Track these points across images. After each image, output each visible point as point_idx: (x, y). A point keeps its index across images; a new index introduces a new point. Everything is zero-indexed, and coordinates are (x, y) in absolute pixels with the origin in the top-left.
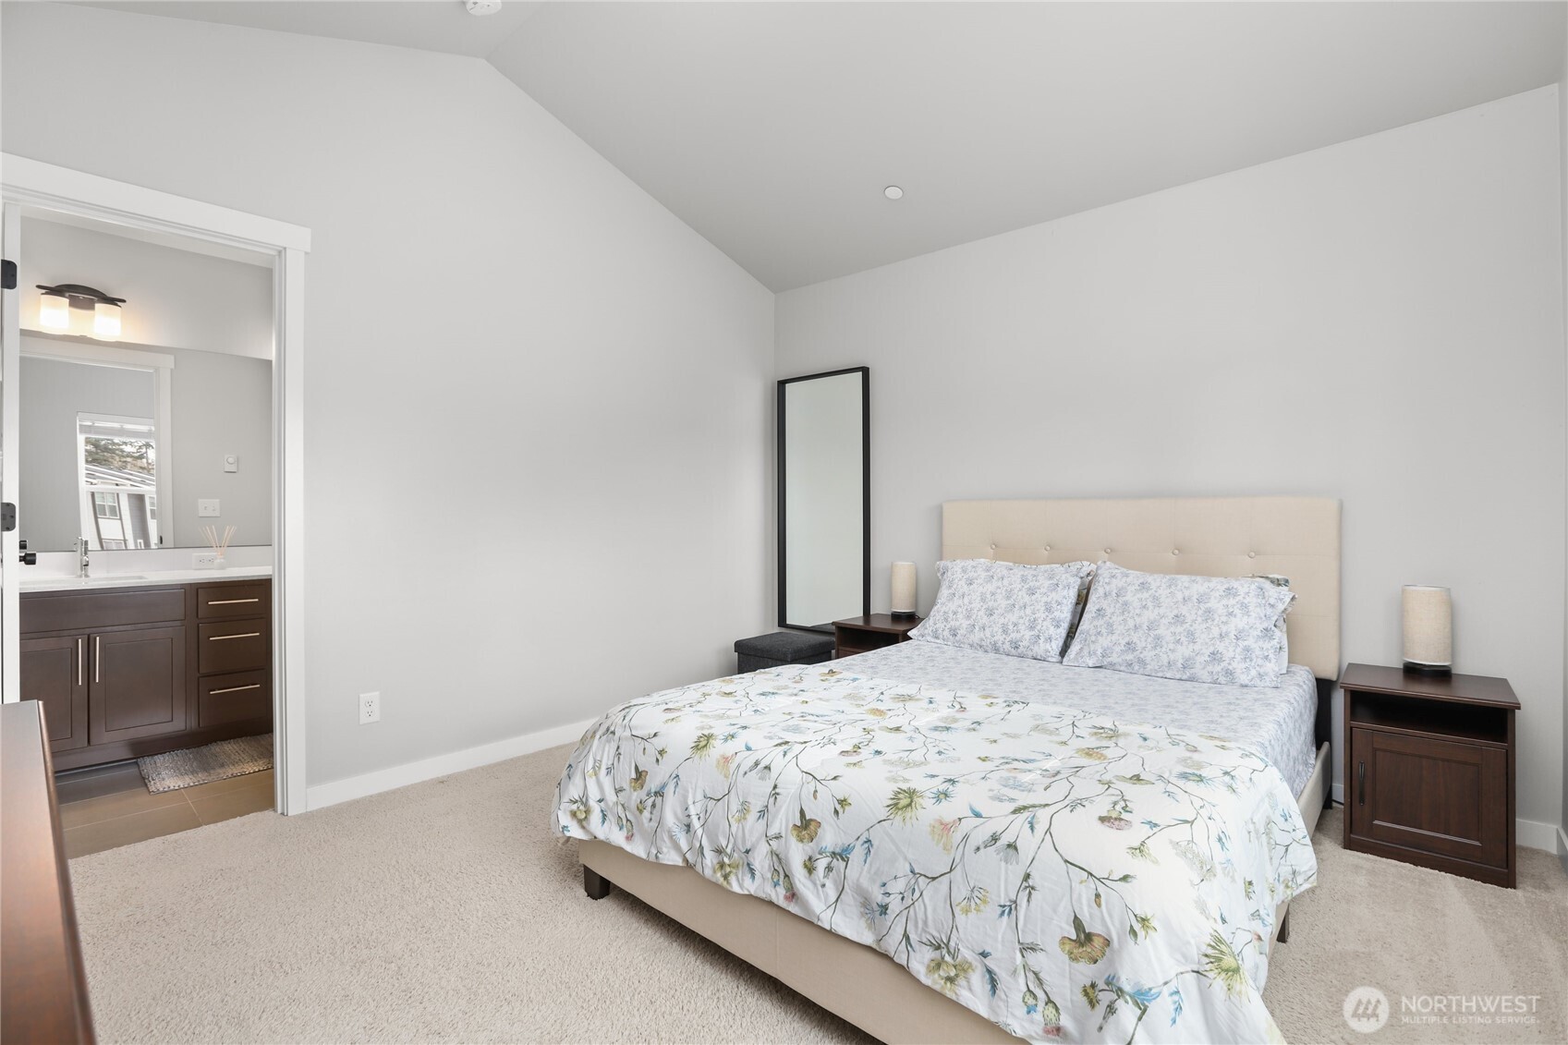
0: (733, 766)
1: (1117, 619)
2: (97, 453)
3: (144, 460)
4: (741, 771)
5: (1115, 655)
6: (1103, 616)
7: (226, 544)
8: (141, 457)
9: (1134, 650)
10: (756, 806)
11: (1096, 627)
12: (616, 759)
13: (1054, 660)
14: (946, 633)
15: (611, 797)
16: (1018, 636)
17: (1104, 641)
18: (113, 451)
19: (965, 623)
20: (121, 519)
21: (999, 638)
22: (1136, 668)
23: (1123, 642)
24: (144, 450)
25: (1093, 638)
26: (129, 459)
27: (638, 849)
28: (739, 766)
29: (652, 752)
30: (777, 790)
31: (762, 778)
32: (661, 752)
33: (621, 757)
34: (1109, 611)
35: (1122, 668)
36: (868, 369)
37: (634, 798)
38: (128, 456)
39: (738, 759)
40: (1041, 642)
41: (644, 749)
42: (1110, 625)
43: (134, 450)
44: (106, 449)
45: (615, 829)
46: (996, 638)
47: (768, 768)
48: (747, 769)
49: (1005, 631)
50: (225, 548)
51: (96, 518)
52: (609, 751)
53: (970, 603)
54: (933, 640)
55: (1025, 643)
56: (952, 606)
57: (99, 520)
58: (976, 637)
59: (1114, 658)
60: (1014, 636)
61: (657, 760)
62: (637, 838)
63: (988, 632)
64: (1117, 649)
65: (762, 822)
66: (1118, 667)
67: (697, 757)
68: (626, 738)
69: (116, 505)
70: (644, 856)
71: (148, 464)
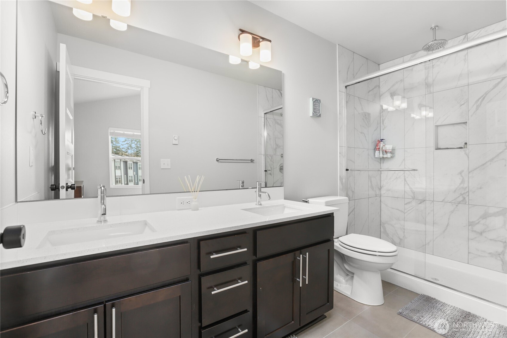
2: (116, 152)
3: (127, 153)
7: (198, 190)
8: (126, 152)
18: (120, 151)
20: (121, 170)
24: (127, 150)
26: (124, 153)
38: (123, 152)
43: (125, 150)
44: (118, 150)
50: (198, 192)
51: (115, 170)
57: (116, 170)
69: (120, 166)
71: (128, 154)
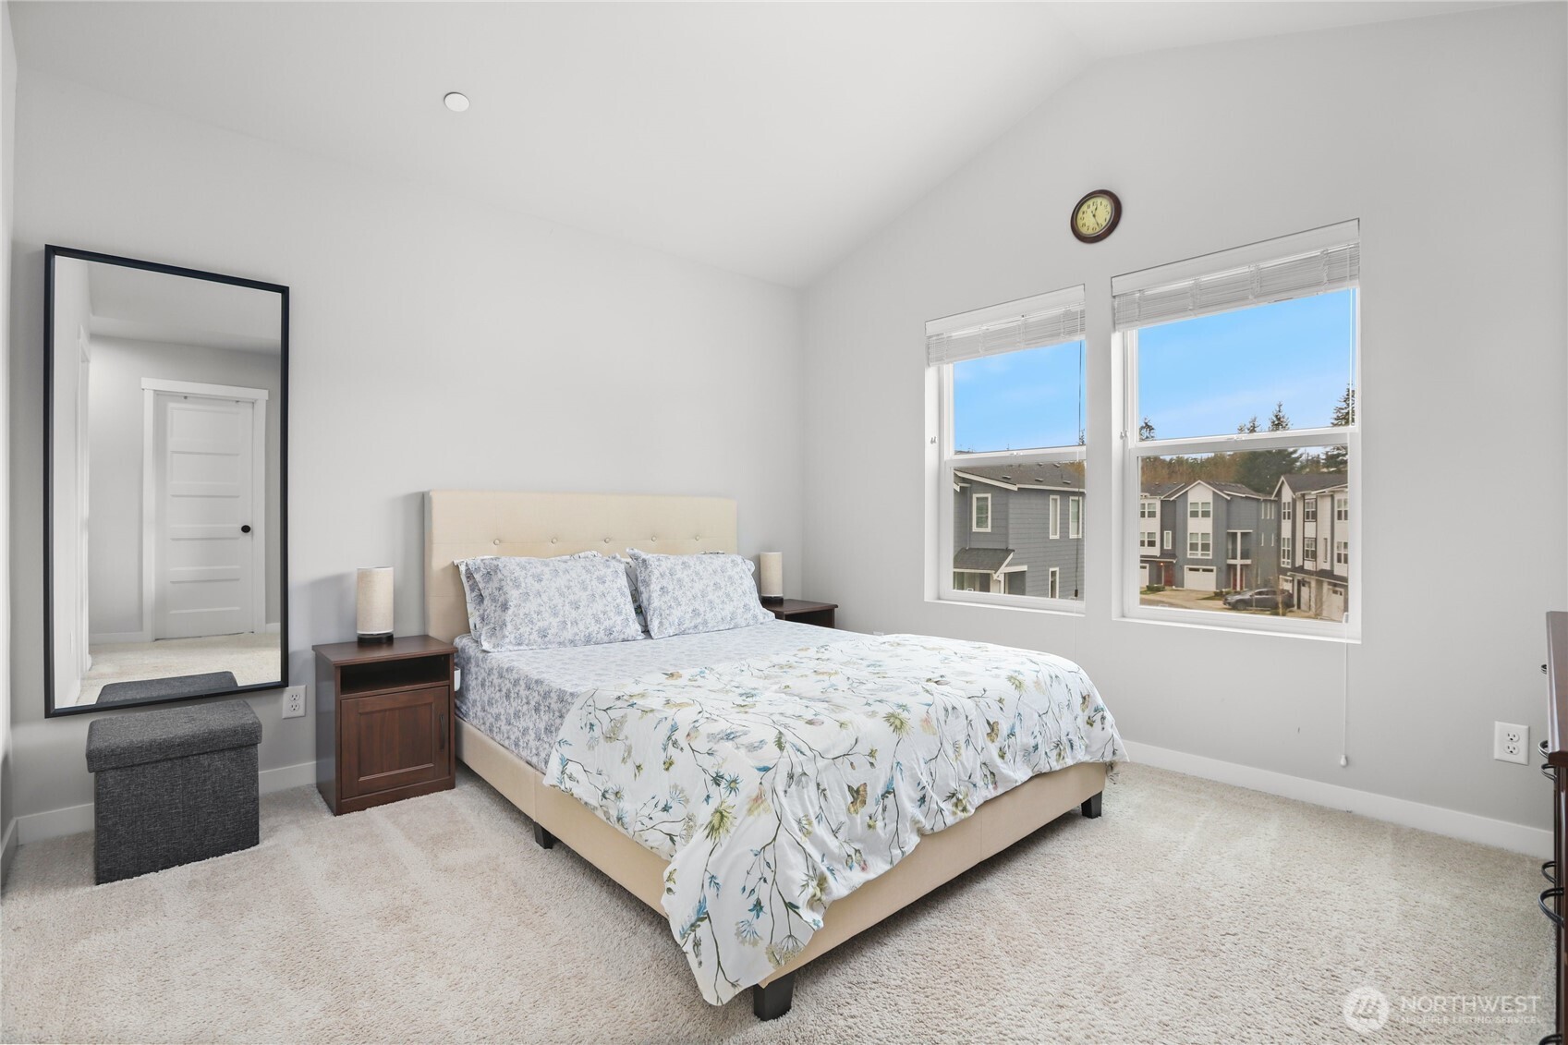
0: (934, 722)
1: (678, 593)
4: (943, 723)
5: (687, 622)
6: (668, 592)
9: (699, 614)
10: (962, 738)
11: (665, 602)
12: (822, 799)
13: (641, 638)
14: (535, 636)
15: (833, 843)
16: (611, 622)
17: (677, 613)
19: (555, 622)
21: (594, 628)
22: (701, 628)
23: (690, 610)
25: (667, 612)
27: (878, 867)
28: (938, 720)
29: (861, 761)
30: (969, 719)
31: (957, 718)
32: (872, 754)
33: (827, 792)
34: (670, 588)
35: (691, 631)
36: (288, 288)
37: (859, 821)
39: (933, 716)
40: (630, 624)
41: (852, 764)
42: (676, 599)
45: (848, 873)
46: (590, 630)
47: (954, 708)
48: (944, 718)
49: (598, 621)
52: (809, 797)
53: (550, 600)
54: (516, 648)
55: (618, 628)
56: (531, 606)
58: (568, 635)
59: (687, 624)
60: (607, 623)
61: (872, 764)
62: (871, 860)
63: (581, 626)
64: (688, 616)
65: (971, 747)
66: (687, 631)
67: (904, 734)
68: (826, 768)
70: (887, 867)
